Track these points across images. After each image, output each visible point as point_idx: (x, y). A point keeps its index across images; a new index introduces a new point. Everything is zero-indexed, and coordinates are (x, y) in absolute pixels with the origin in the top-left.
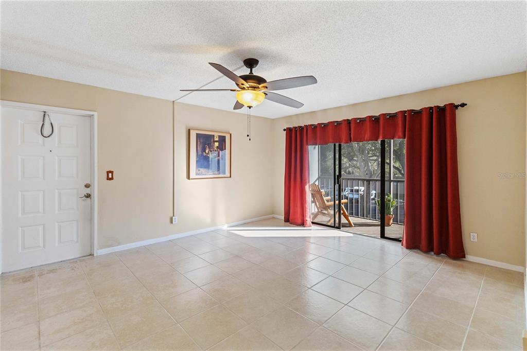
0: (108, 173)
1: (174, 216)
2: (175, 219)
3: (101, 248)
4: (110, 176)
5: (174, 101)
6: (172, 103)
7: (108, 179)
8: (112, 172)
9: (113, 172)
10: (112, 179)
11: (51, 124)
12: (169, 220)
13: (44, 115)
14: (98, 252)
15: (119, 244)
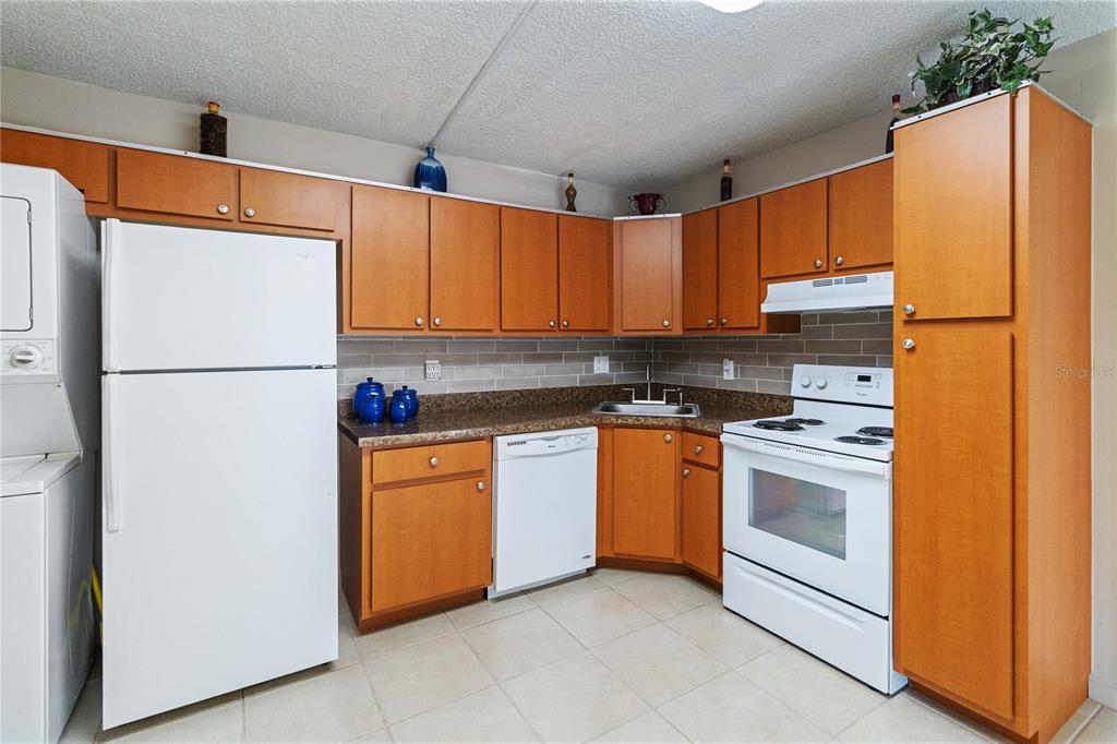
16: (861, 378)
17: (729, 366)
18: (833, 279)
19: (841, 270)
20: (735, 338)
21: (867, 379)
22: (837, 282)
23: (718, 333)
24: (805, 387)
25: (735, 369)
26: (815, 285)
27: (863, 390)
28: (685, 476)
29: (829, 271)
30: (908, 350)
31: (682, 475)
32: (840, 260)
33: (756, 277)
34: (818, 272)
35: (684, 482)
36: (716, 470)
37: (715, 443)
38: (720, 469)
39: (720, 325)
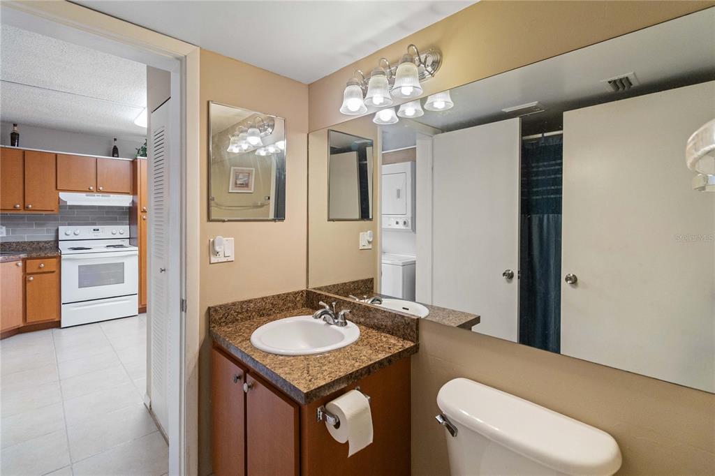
16: (94, 230)
18: (96, 194)
19: (98, 191)
21: (98, 230)
22: (97, 196)
23: (22, 212)
24: (66, 234)
25: (8, 231)
26: (87, 195)
27: (96, 234)
28: (30, 281)
29: (95, 191)
30: (144, 219)
31: (25, 281)
32: (101, 188)
33: (54, 189)
34: (90, 191)
35: (28, 285)
36: (53, 272)
37: (54, 261)
38: (57, 271)
39: (25, 208)
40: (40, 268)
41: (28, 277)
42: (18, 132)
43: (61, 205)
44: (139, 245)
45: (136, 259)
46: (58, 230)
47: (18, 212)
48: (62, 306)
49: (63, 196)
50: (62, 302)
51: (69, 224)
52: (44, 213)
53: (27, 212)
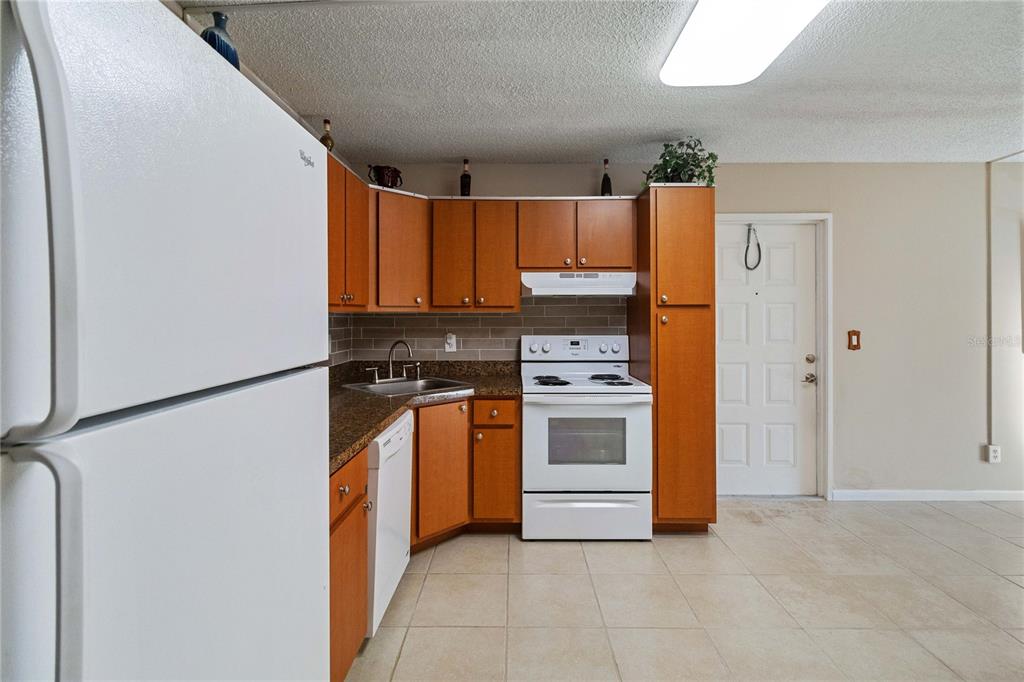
0: (850, 334)
1: (990, 443)
2: (995, 451)
3: (838, 488)
4: (853, 340)
5: (988, 163)
6: (984, 168)
7: (851, 347)
8: (857, 334)
9: (859, 332)
10: (857, 347)
11: (758, 245)
12: (976, 453)
13: (749, 230)
14: (836, 494)
15: (870, 486)
16: (572, 343)
17: (453, 340)
18: (576, 273)
19: (581, 267)
20: (457, 314)
21: (578, 343)
22: (578, 276)
23: (472, 310)
25: (458, 342)
26: (561, 276)
27: (575, 351)
28: (478, 440)
29: (574, 268)
30: (663, 323)
31: (472, 440)
32: (584, 260)
33: (514, 266)
34: (567, 267)
35: (476, 446)
36: (511, 427)
37: (512, 404)
38: (517, 425)
39: (476, 303)
40: (492, 417)
41: (476, 431)
42: (470, 173)
43: (526, 297)
44: (653, 380)
45: (648, 412)
46: (520, 342)
47: (467, 311)
48: (524, 495)
49: (528, 279)
50: (525, 488)
51: (537, 333)
52: (502, 311)
53: (480, 311)
